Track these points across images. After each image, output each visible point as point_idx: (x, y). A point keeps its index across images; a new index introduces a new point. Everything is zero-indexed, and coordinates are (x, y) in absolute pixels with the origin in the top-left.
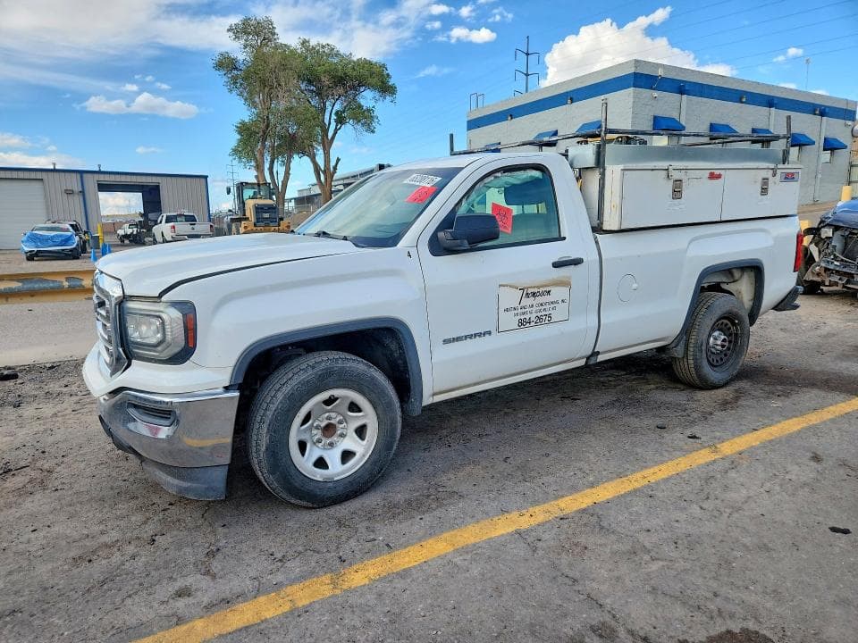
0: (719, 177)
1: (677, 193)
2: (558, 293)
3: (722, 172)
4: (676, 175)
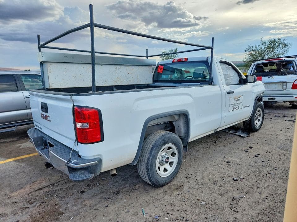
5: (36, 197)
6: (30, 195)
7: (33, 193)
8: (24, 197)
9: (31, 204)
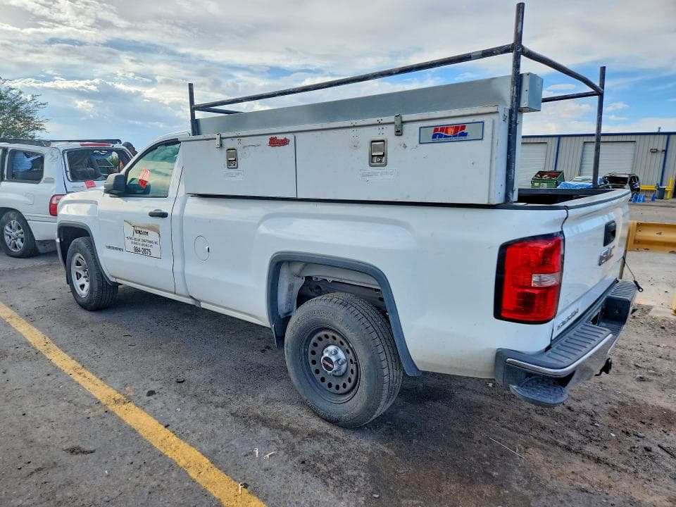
0: (285, 142)
1: (232, 162)
2: (152, 236)
3: (288, 137)
4: (228, 144)
5: (625, 454)
6: (632, 470)
7: (622, 466)
8: (645, 476)
9: (648, 450)
